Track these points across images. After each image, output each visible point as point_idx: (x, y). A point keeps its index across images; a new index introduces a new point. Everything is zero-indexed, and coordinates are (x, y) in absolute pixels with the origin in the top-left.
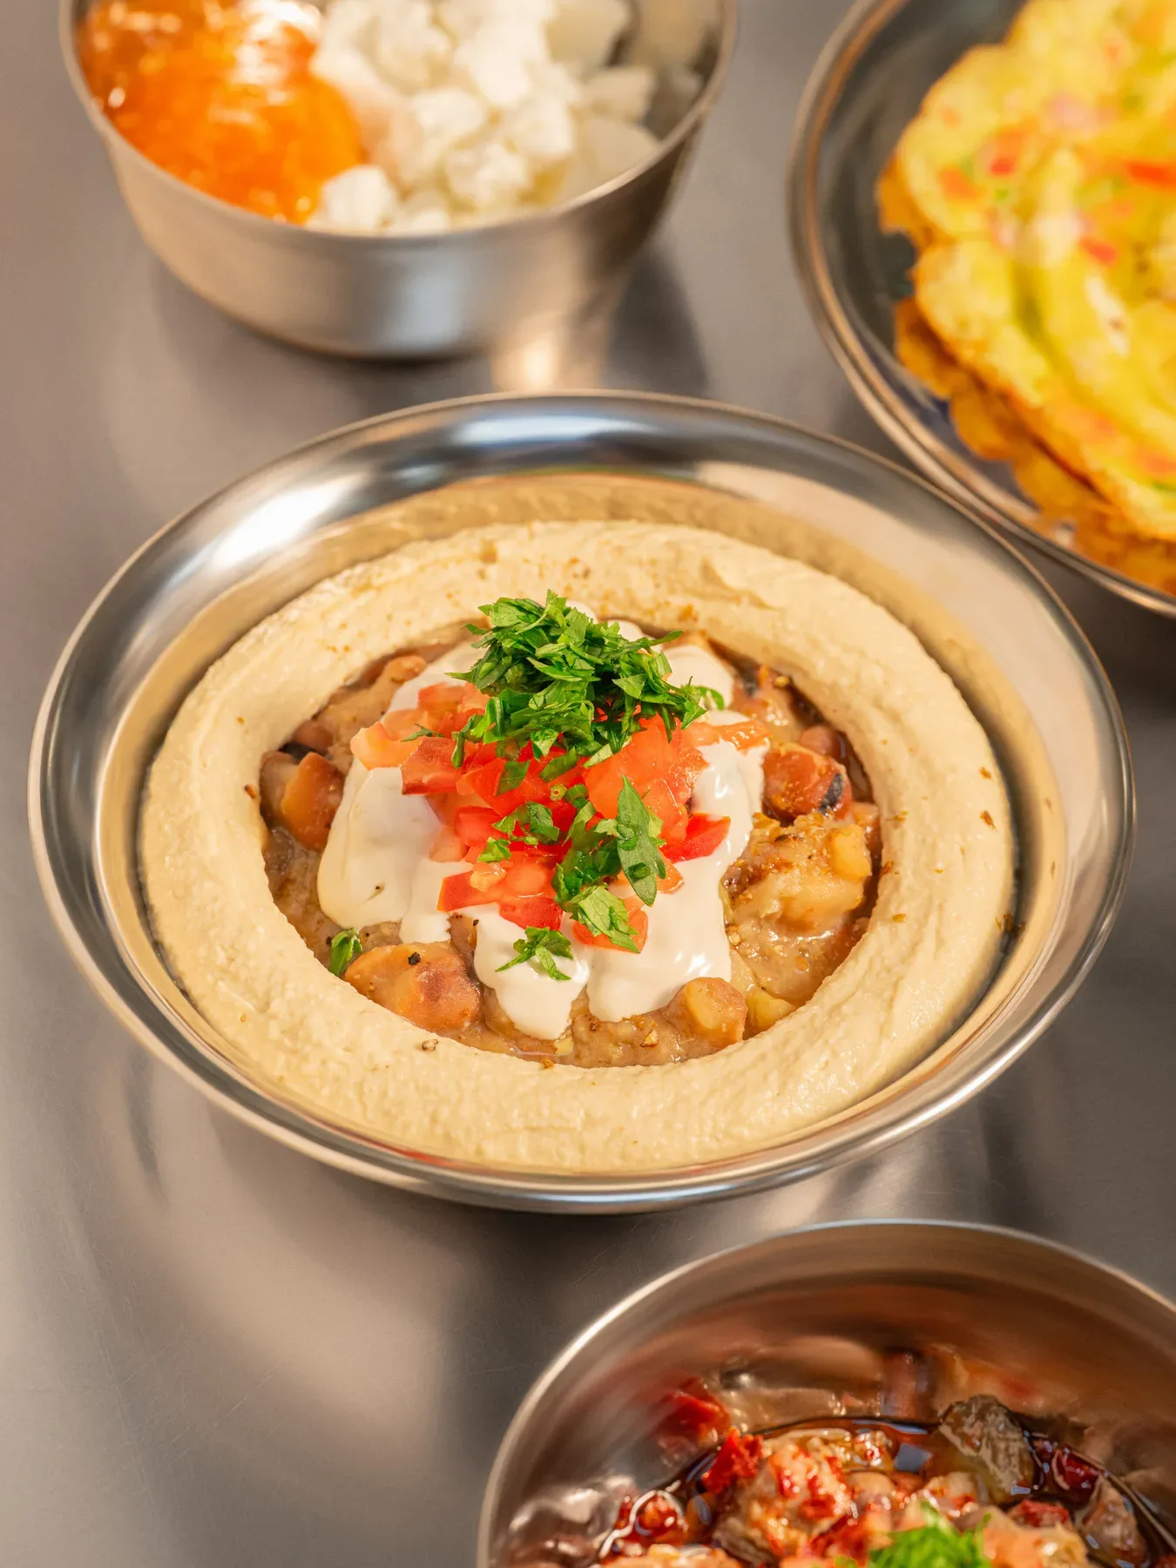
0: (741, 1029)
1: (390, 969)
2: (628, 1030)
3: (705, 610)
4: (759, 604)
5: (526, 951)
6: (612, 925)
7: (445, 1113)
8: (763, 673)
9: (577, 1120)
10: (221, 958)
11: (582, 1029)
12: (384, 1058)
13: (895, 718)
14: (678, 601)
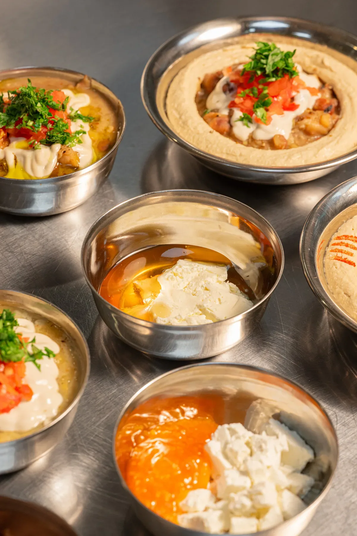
0: (284, 147)
1: (212, 118)
2: (259, 143)
3: (319, 70)
4: (331, 70)
5: (242, 119)
6: (262, 117)
7: (209, 146)
8: (327, 85)
9: (238, 154)
10: (176, 106)
11: (250, 140)
12: (201, 132)
13: (351, 99)
14: (314, 67)
